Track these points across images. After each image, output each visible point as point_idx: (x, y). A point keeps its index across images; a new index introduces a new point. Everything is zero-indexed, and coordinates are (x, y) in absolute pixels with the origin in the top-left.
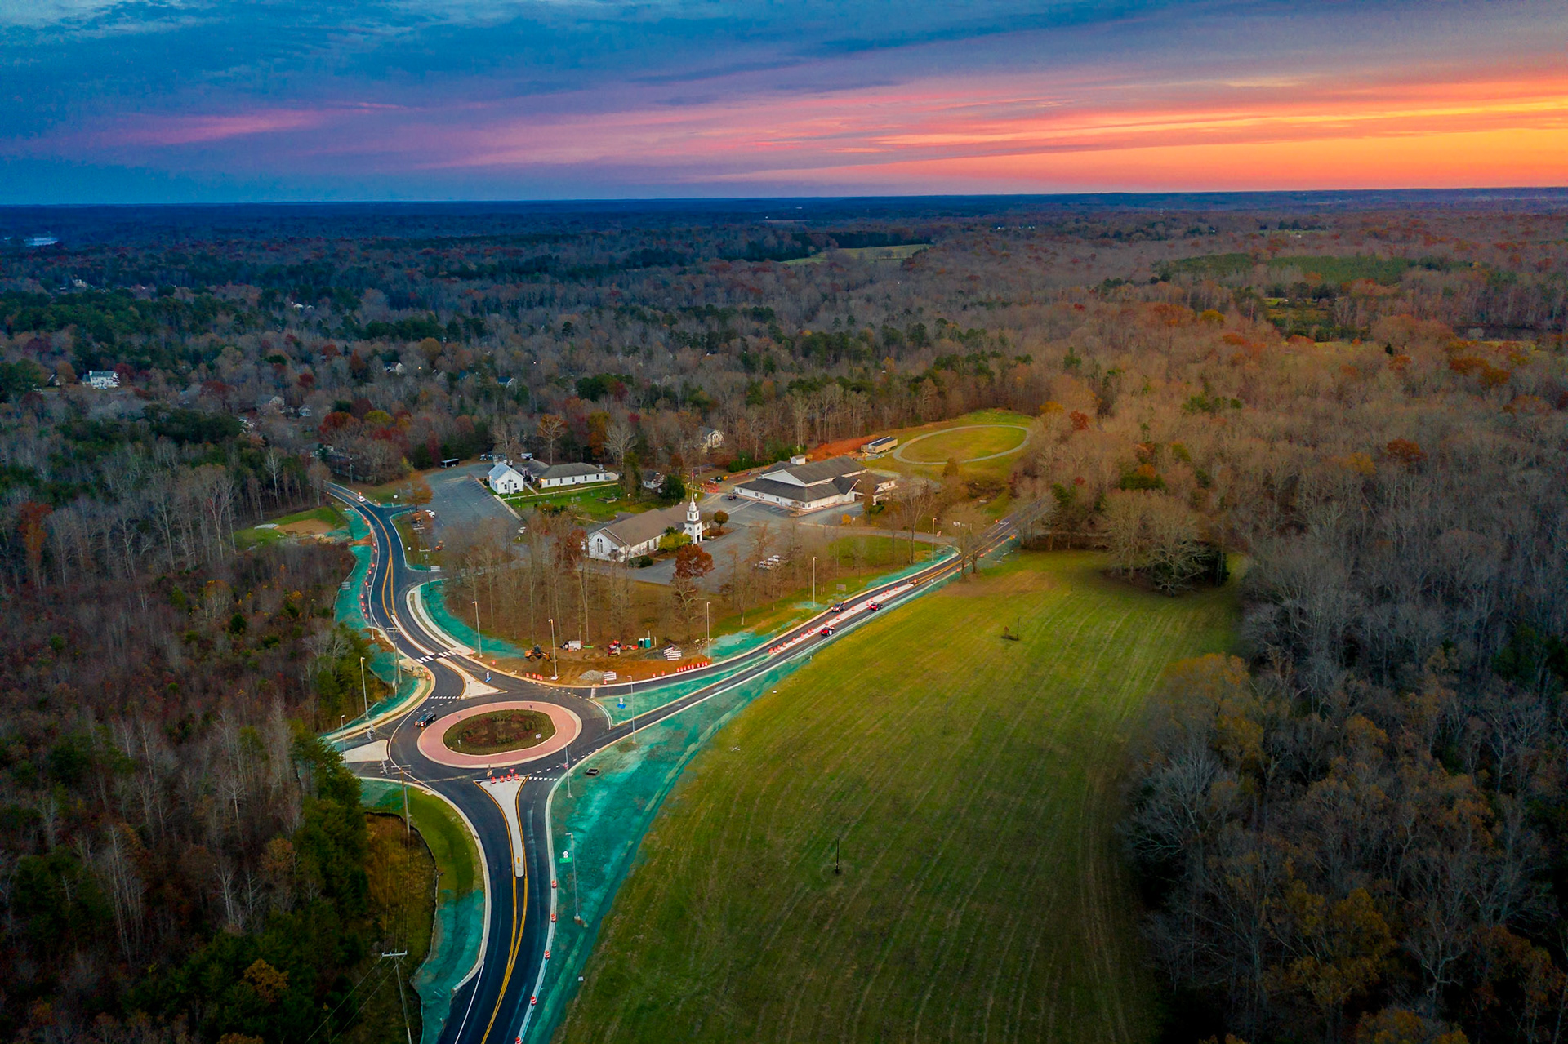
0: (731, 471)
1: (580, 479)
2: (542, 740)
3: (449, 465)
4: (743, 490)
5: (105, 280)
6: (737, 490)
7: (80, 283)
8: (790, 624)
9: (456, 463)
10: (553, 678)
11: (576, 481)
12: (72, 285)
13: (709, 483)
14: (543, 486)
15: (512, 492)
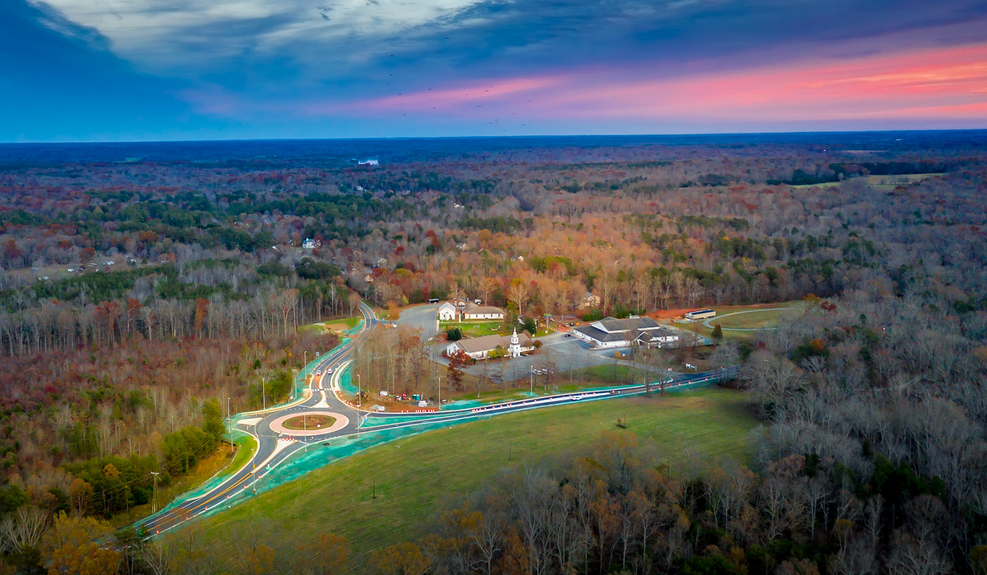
0: (585, 321)
1: (488, 316)
2: (320, 428)
3: (432, 302)
4: (578, 332)
5: (373, 187)
6: (575, 331)
7: (360, 188)
8: (505, 401)
9: (437, 301)
10: (358, 406)
11: (486, 317)
12: (355, 189)
13: (564, 326)
14: (466, 318)
15: (447, 320)
